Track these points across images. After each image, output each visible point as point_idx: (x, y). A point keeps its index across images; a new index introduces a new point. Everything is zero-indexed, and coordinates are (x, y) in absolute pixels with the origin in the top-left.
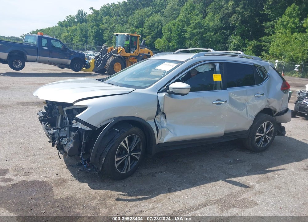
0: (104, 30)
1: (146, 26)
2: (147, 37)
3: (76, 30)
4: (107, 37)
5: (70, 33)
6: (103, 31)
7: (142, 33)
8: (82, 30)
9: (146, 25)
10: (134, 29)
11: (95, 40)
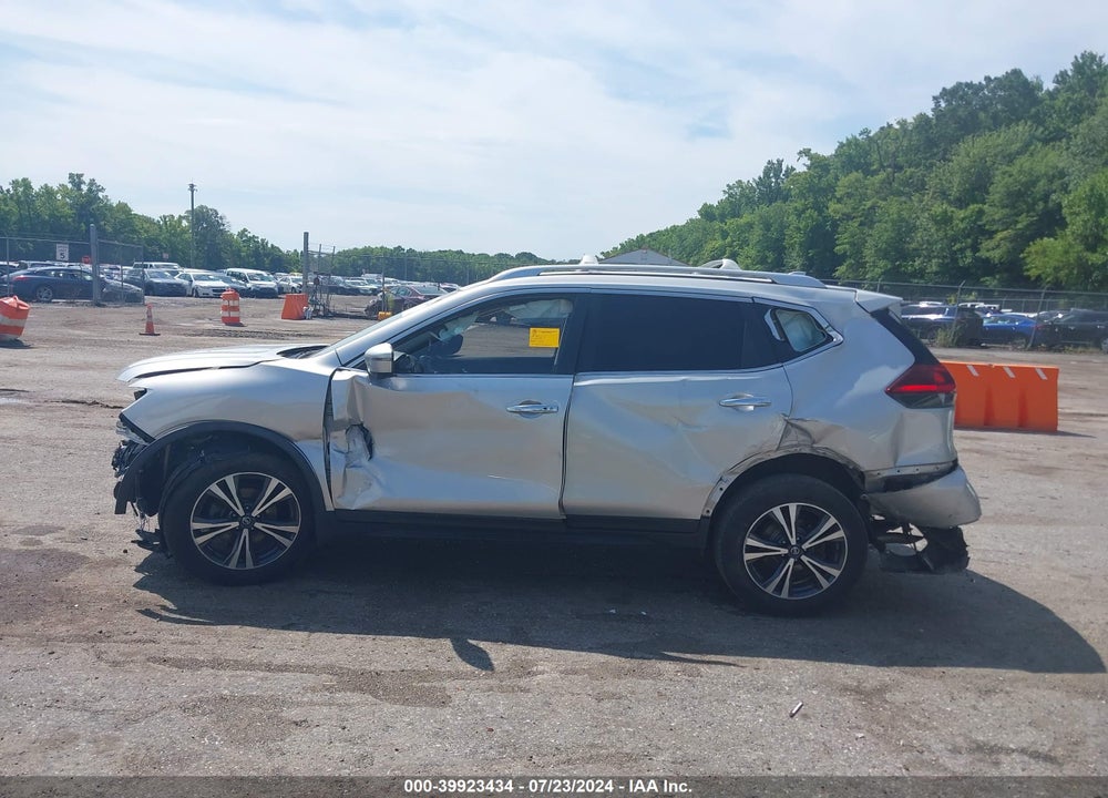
0: (841, 220)
1: (997, 196)
2: (999, 236)
3: (750, 226)
4: (848, 243)
5: (729, 239)
6: (835, 225)
7: (979, 223)
8: (767, 227)
9: (997, 191)
10: (946, 212)
11: (808, 259)
